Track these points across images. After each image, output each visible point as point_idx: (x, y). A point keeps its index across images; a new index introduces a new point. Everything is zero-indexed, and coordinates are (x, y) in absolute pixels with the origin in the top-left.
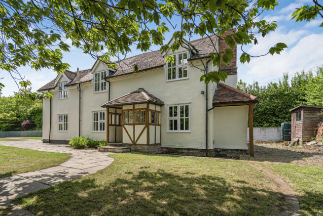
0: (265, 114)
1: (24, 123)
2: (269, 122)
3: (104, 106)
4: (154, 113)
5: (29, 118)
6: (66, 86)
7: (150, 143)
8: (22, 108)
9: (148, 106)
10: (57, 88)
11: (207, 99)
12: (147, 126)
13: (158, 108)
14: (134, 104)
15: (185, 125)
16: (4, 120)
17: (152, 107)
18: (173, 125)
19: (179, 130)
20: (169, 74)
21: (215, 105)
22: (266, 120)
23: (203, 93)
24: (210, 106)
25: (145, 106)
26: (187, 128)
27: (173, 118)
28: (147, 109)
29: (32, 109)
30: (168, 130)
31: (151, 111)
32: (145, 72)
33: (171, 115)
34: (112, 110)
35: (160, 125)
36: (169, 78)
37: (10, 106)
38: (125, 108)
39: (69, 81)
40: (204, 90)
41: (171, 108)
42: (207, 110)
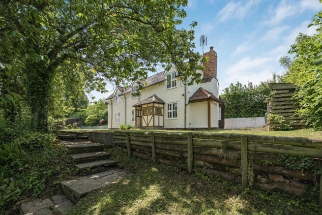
0: (255, 107)
1: (101, 121)
2: (257, 113)
3: (134, 106)
4: (158, 109)
5: (104, 118)
6: (119, 96)
7: (155, 125)
8: (100, 111)
9: (154, 104)
10: (115, 97)
11: (185, 99)
12: (153, 116)
13: (161, 106)
14: (147, 104)
15: (175, 115)
16: (91, 119)
17: (156, 105)
18: (170, 115)
19: (172, 118)
20: (168, 86)
21: (189, 102)
22: (256, 111)
23: (183, 95)
24: (187, 102)
25: (152, 105)
26: (176, 116)
27: (170, 111)
28: (153, 106)
29: (105, 112)
30: (167, 118)
31: (156, 107)
32: (156, 85)
33: (168, 109)
34: (138, 108)
35: (163, 116)
36: (168, 88)
37: (93, 111)
38: (143, 106)
39: (120, 93)
40: (184, 94)
41: (168, 105)
42: (186, 105)
